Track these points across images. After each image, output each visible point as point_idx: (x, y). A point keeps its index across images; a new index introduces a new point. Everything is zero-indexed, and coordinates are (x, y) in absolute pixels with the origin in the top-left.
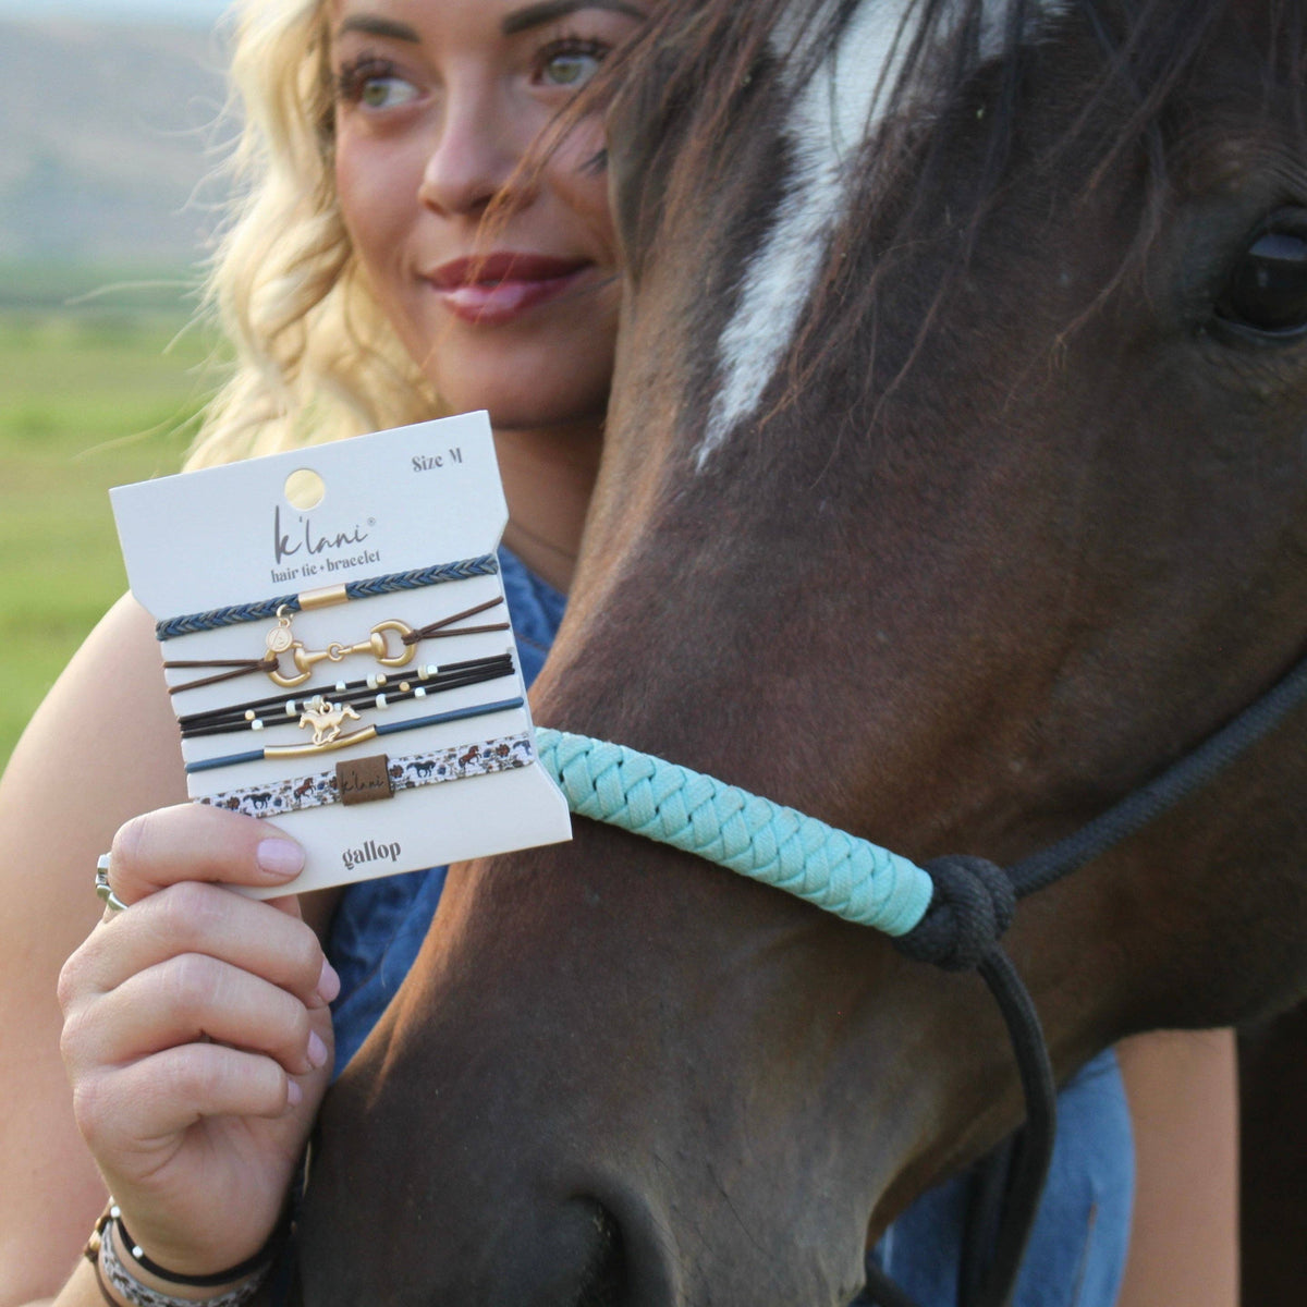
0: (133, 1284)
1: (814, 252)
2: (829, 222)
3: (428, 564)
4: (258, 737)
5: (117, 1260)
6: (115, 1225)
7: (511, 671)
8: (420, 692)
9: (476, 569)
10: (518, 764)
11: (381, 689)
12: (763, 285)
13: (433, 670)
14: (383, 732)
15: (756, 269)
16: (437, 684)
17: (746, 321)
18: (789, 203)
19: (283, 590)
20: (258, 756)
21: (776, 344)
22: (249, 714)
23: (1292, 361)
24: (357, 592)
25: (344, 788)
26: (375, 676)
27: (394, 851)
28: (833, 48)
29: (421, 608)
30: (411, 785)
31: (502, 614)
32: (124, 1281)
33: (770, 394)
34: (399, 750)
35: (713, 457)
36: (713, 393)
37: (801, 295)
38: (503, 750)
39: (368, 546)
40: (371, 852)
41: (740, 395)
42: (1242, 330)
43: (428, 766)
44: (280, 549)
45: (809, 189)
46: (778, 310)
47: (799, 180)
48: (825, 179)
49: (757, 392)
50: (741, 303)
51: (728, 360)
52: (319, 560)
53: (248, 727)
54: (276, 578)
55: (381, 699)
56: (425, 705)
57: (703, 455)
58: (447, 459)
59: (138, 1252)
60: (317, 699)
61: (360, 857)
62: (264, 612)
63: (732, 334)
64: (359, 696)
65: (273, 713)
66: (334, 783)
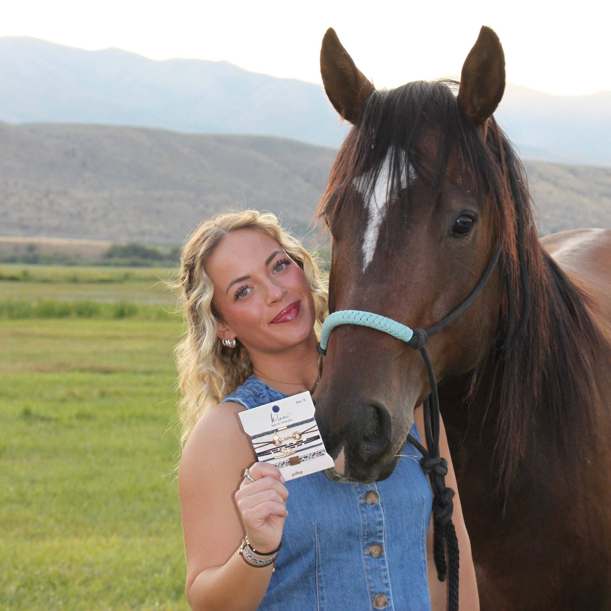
0: (253, 557)
1: (377, 229)
2: (378, 223)
3: (302, 420)
4: (273, 455)
5: (249, 553)
6: (248, 547)
7: (319, 438)
8: (303, 444)
9: (311, 420)
10: (323, 454)
11: (296, 444)
12: (368, 237)
13: (305, 440)
14: (297, 452)
15: (366, 234)
16: (306, 442)
17: (366, 244)
18: (370, 221)
19: (275, 428)
20: (274, 458)
21: (373, 247)
22: (271, 451)
23: (467, 239)
24: (289, 427)
25: (291, 463)
26: (294, 442)
27: (301, 472)
28: (374, 189)
29: (301, 429)
30: (303, 461)
31: (317, 428)
32: (251, 556)
33: (374, 256)
34: (300, 454)
35: (366, 270)
36: (363, 258)
37: (376, 237)
38: (320, 452)
39: (290, 418)
40: (297, 473)
41: (369, 257)
42: (457, 234)
43: (306, 457)
44: (273, 420)
45: (373, 218)
46: (372, 241)
47: (371, 216)
48: (376, 215)
49: (372, 257)
50: (364, 241)
51: (364, 252)
52: (280, 422)
53: (271, 453)
54: (272, 426)
55: (296, 446)
56: (304, 446)
57: (364, 270)
58: (303, 401)
59: (254, 550)
60: (284, 447)
61: (295, 474)
62: (272, 432)
63: (364, 247)
64: (292, 446)
65: (275, 450)
66: (289, 462)
